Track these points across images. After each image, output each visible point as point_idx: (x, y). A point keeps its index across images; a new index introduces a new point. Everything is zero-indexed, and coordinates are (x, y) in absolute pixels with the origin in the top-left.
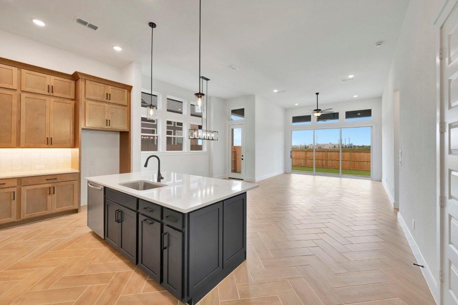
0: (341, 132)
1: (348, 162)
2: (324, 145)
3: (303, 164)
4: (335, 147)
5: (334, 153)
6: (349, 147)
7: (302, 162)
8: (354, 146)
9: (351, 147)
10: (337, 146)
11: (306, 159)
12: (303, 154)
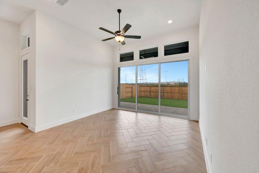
0: (160, 67)
1: (178, 94)
2: (170, 83)
3: (148, 95)
4: (176, 83)
5: (168, 88)
6: (183, 83)
8: (186, 83)
9: (184, 83)
10: (177, 83)
11: (150, 92)
12: (148, 89)
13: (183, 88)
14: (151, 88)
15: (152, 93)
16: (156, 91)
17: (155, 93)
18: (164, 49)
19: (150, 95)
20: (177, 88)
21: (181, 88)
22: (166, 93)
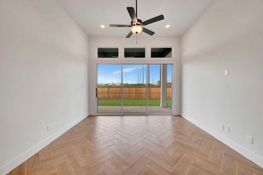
1: (135, 94)
2: (116, 84)
3: (107, 97)
5: (126, 89)
7: (106, 95)
11: (109, 93)
12: (106, 90)
13: (139, 88)
14: (109, 89)
15: (110, 95)
16: (115, 91)
17: (114, 94)
18: (151, 51)
19: (108, 96)
20: (134, 89)
21: (137, 88)
22: (125, 94)
